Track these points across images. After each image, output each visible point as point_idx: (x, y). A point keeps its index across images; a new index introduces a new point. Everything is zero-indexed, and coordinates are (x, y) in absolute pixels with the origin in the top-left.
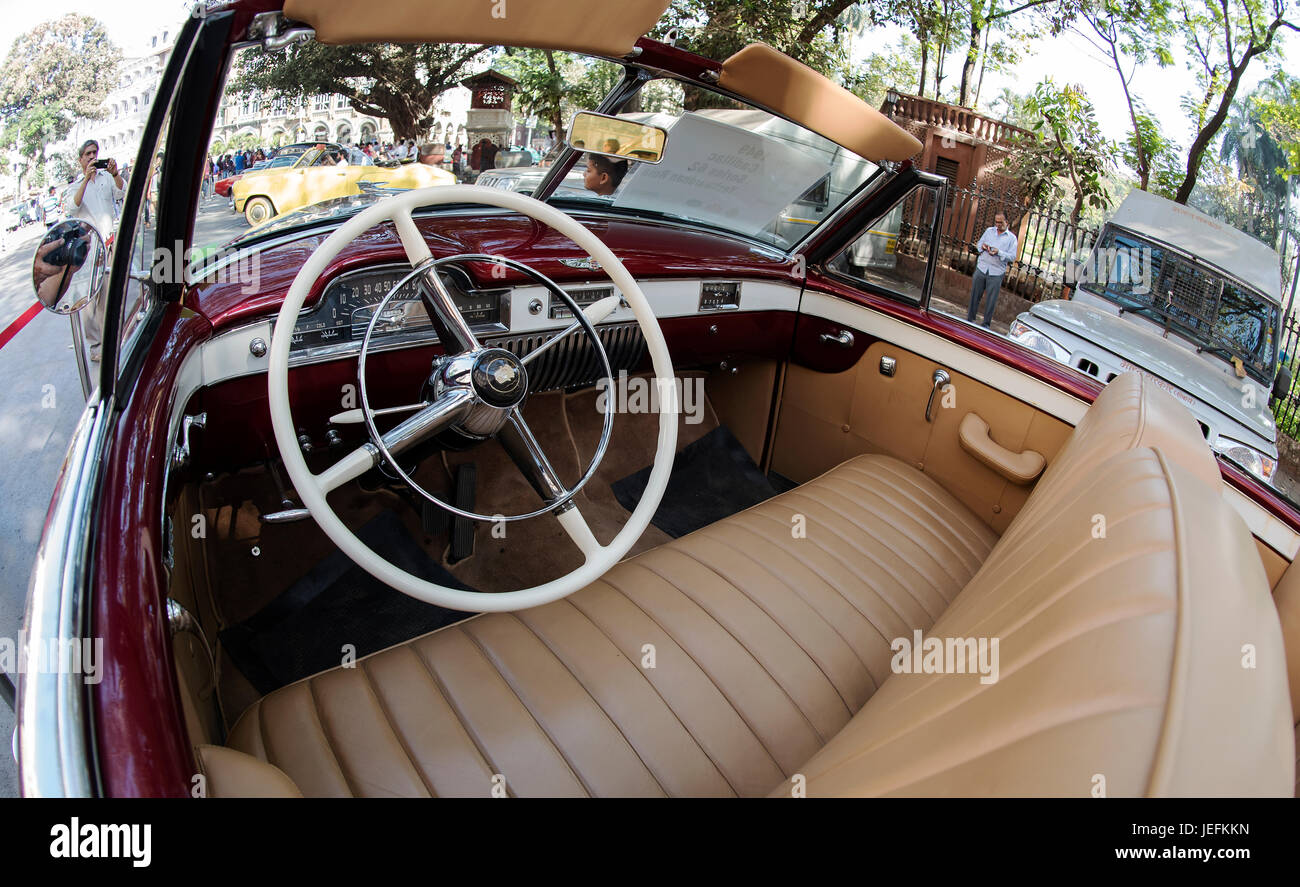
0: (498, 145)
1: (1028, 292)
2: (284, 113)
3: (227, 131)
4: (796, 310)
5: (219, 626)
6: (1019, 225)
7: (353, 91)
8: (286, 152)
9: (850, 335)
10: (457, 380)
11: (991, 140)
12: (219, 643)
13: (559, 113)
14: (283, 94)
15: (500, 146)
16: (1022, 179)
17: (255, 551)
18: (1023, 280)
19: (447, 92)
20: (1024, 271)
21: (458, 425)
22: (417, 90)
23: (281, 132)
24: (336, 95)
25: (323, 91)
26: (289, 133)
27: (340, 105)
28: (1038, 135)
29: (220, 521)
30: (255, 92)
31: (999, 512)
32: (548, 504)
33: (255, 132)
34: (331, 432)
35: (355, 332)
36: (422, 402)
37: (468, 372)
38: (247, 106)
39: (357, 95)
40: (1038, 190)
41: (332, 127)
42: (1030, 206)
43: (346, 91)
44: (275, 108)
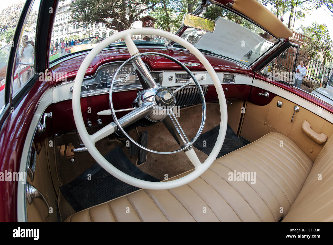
0: (150, 38)
1: (310, 85)
2: (86, 29)
3: (69, 34)
4: (251, 85)
5: (60, 185)
6: (307, 65)
7: (107, 22)
8: (86, 40)
9: (268, 94)
10: (147, 99)
11: (298, 39)
12: (60, 190)
13: (169, 28)
14: (85, 23)
15: (151, 38)
16: (308, 52)
17: (73, 160)
18: (308, 82)
19: (135, 22)
20: (308, 79)
21: (147, 116)
22: (126, 21)
23: (85, 35)
24: (101, 23)
25: (97, 22)
26: (87, 35)
27: (103, 26)
28: (312, 39)
29: (61, 150)
30: (77, 22)
31: (312, 152)
32: (182, 147)
33: (77, 34)
34: (99, 120)
35: (108, 85)
36: (133, 107)
37: (153, 95)
38: (74, 27)
39: (108, 23)
40: (312, 55)
41: (101, 33)
42: (310, 59)
43: (104, 22)
44: (83, 27)
